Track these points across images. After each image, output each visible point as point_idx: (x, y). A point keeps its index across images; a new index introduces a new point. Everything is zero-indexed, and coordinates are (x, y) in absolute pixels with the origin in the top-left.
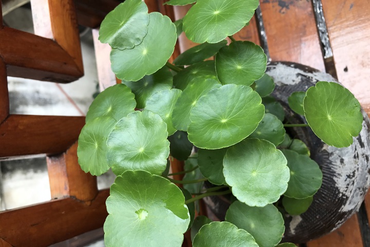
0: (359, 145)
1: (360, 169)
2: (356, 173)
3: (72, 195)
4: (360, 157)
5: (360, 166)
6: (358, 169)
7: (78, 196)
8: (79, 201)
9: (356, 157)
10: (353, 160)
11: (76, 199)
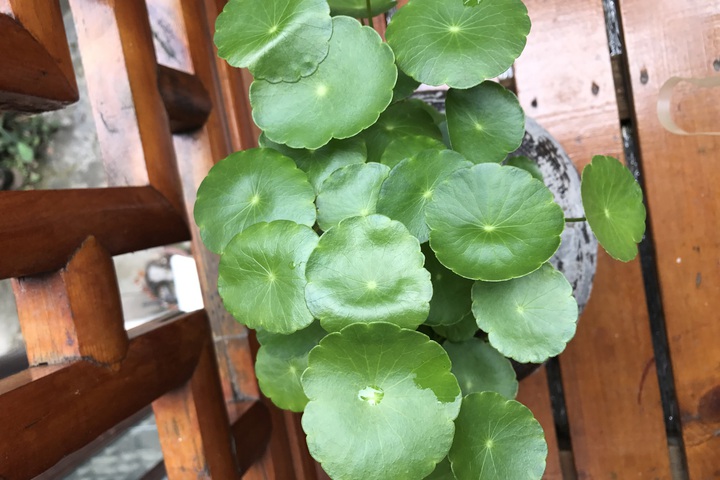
0: (583, 240)
1: (583, 278)
2: (579, 283)
3: (86, 354)
4: (585, 258)
5: (583, 273)
6: (581, 277)
7: (96, 356)
8: (100, 365)
9: (579, 258)
10: (575, 263)
11: (95, 361)
